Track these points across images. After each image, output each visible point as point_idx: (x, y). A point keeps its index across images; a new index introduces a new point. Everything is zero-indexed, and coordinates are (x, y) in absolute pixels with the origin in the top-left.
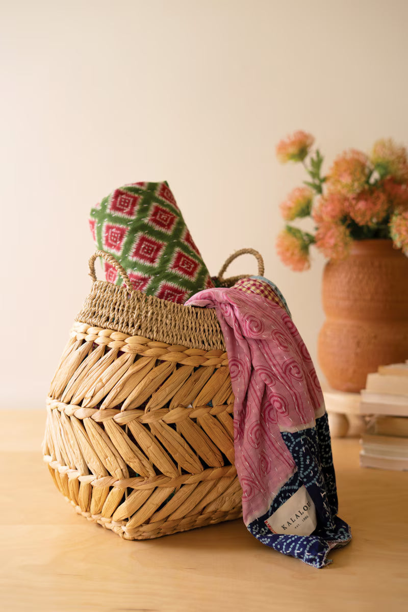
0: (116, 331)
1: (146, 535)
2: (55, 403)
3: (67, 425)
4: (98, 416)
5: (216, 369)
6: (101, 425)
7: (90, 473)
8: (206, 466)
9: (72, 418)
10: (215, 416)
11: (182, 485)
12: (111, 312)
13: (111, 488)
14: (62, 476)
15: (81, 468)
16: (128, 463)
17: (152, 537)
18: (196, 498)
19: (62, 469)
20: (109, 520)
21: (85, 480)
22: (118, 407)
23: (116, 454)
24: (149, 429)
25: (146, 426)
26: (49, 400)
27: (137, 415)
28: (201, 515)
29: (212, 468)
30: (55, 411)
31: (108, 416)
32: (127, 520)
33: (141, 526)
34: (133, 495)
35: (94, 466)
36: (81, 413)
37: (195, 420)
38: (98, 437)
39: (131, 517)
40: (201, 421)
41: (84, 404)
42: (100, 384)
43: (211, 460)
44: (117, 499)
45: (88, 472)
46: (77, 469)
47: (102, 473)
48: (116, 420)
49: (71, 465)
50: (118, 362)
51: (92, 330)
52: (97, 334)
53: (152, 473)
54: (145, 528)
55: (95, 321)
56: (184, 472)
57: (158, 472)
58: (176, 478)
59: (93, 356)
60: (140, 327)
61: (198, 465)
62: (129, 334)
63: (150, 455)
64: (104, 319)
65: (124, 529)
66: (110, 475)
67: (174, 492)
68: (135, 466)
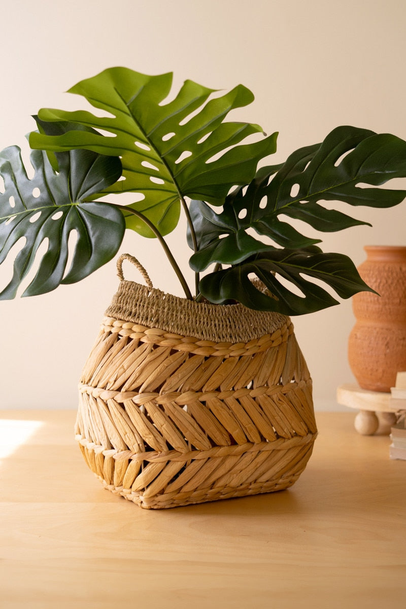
0: (137, 324)
1: (161, 505)
2: (85, 388)
3: (94, 406)
4: (119, 398)
5: (224, 360)
6: (122, 405)
7: (113, 448)
8: (214, 444)
9: (98, 400)
10: (223, 401)
11: (193, 460)
12: (133, 307)
13: (130, 460)
14: (90, 452)
15: (105, 443)
16: (144, 438)
17: (167, 507)
18: (205, 472)
19: (89, 446)
20: (129, 491)
21: (109, 453)
22: (137, 390)
23: (134, 430)
24: (163, 410)
25: (161, 406)
26: (80, 385)
27: (153, 397)
28: (211, 489)
29: (220, 446)
30: (85, 395)
31: (128, 397)
32: (143, 490)
33: (156, 495)
34: (149, 468)
35: (115, 441)
36: (105, 395)
37: (204, 403)
38: (119, 415)
39: (147, 487)
40: (209, 404)
41: (108, 387)
42: (122, 370)
43: (219, 438)
44: (135, 471)
45: (110, 447)
46: (101, 445)
47: (122, 447)
48: (134, 401)
49: (97, 442)
50: (138, 351)
51: (117, 324)
52: (121, 327)
53: (165, 449)
54: (161, 498)
55: (120, 316)
56: (194, 448)
57: (170, 448)
58: (187, 454)
59: (117, 346)
60: (157, 321)
61: (207, 443)
62: (148, 327)
63: (164, 433)
64: (127, 313)
65: (142, 498)
66: (129, 449)
67: (185, 465)
68: (151, 442)
